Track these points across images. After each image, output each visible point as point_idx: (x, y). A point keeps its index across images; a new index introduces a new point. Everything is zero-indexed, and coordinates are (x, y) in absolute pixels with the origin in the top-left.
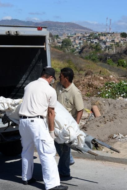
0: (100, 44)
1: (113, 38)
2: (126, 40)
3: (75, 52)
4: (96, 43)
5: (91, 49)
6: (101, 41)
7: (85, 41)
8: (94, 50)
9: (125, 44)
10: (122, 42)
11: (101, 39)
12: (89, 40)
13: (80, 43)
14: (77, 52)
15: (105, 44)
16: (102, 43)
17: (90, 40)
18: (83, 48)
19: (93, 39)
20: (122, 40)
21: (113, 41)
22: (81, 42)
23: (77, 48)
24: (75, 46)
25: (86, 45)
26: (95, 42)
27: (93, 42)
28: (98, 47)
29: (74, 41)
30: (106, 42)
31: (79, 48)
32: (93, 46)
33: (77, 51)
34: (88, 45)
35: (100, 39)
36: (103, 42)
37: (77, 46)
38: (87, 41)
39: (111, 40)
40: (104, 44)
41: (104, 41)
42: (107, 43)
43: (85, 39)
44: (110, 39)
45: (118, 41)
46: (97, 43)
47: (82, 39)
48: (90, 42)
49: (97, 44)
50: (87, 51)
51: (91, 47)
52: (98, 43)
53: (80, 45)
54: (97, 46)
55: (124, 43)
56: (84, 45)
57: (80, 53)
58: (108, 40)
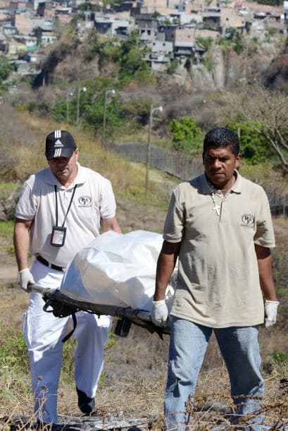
0: (145, 36)
1: (213, 6)
2: (278, 18)
3: (10, 79)
4: (121, 30)
5: (95, 64)
6: (149, 21)
7: (65, 19)
8: (111, 67)
9: (276, 38)
10: (257, 26)
11: (150, 11)
12: (83, 18)
13: (38, 32)
14: (23, 80)
15: (171, 38)
16: (154, 30)
17: (92, 18)
18: (53, 60)
19: (106, 11)
20: (262, 17)
21: (212, 22)
22: (44, 23)
23: (25, 57)
24: (14, 48)
25: (71, 44)
26: (116, 25)
27: (109, 25)
28: (135, 52)
29: (8, 20)
30: (174, 28)
31: (34, 59)
32: (107, 50)
33: (24, 71)
34: (78, 42)
35: (142, 11)
36: (160, 28)
37: (21, 47)
38: (74, 22)
39: (199, 18)
40: (163, 36)
41: (167, 22)
42: (178, 32)
43: (66, 12)
44: (193, 12)
45: (236, 23)
46: (128, 31)
47: (50, 12)
48: (89, 25)
49: (125, 39)
50: (72, 77)
51: (97, 53)
52: (135, 33)
53: (39, 41)
54: (125, 49)
55: (272, 32)
56: (58, 43)
57: (37, 82)
58: (185, 18)
